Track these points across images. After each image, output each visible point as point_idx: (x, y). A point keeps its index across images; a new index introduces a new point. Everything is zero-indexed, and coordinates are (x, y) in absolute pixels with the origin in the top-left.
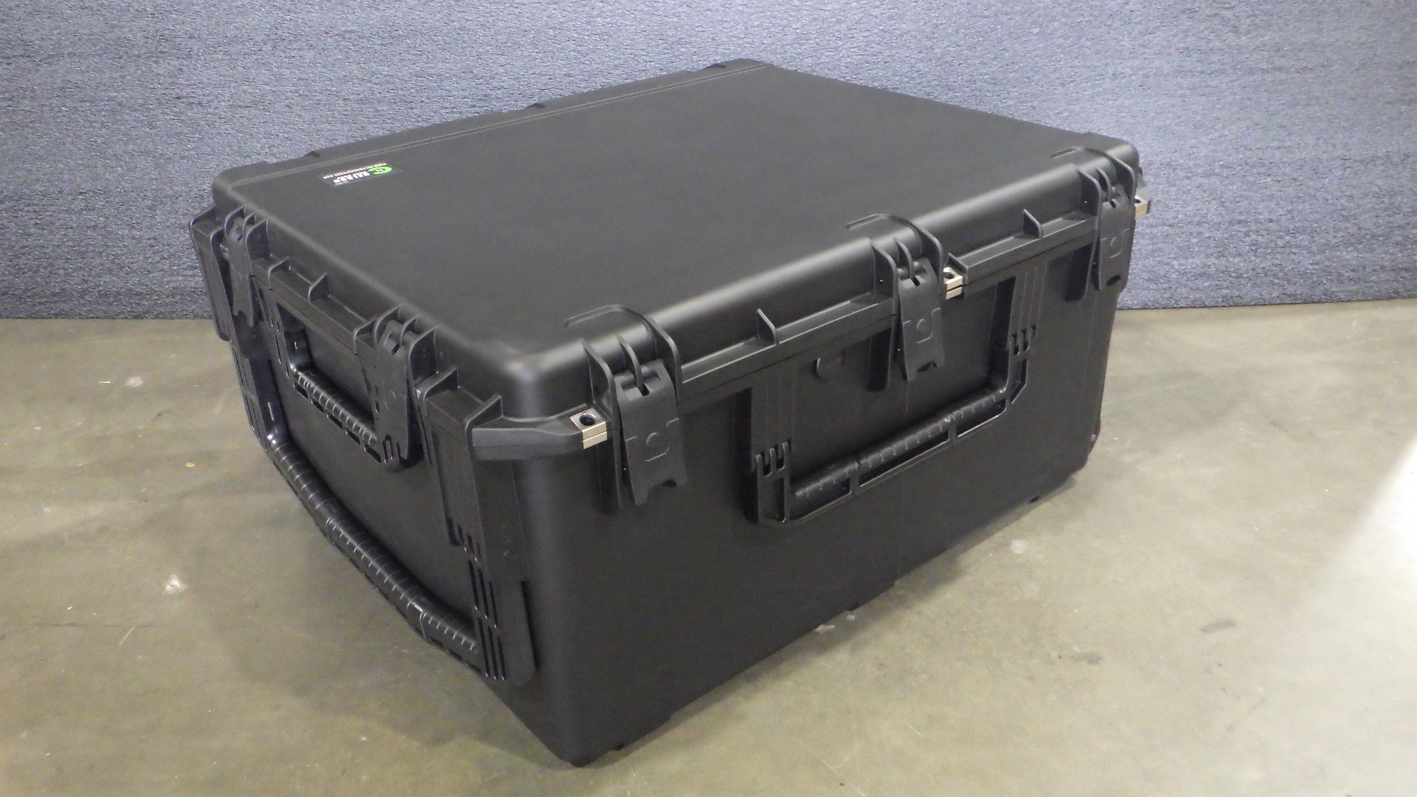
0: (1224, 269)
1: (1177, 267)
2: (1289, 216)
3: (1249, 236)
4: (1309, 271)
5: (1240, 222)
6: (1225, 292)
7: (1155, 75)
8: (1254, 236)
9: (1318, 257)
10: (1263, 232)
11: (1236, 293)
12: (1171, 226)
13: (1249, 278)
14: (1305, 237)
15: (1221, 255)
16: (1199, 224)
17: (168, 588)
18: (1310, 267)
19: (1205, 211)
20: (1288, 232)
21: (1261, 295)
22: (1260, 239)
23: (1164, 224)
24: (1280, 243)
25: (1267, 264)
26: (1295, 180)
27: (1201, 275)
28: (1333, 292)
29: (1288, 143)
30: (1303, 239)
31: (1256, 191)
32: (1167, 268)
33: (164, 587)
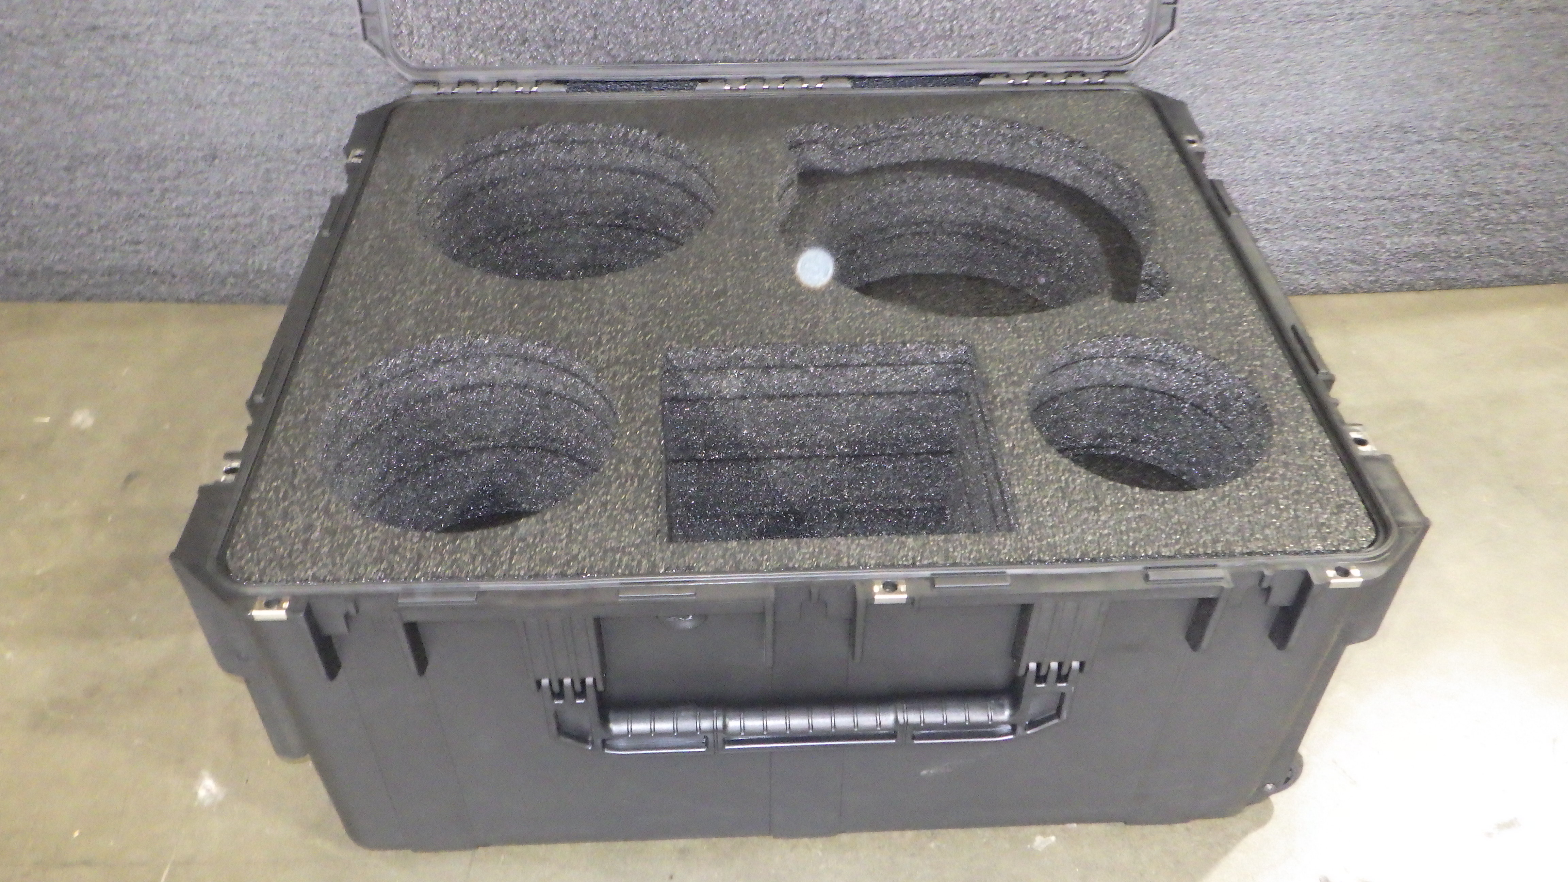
0: (1443, 248)
1: (1388, 246)
2: (1530, 188)
3: (1479, 210)
4: (1540, 250)
5: (1472, 195)
6: (1438, 274)
7: (1402, 15)
8: (1484, 211)
9: (1554, 234)
10: (1497, 206)
11: (1452, 275)
12: (1391, 199)
13: (1470, 259)
14: (1544, 211)
15: (1443, 232)
16: (1425, 196)
17: (202, 793)
18: (1543, 245)
19: (1433, 182)
20: (1525, 205)
21: (1480, 277)
22: (1493, 214)
23: (1383, 198)
24: (1514, 217)
25: (1493, 243)
26: (1546, 144)
27: (1416, 255)
28: (1562, 272)
29: (1546, 101)
30: (1541, 214)
31: (1497, 158)
32: (1377, 248)
33: (196, 794)
